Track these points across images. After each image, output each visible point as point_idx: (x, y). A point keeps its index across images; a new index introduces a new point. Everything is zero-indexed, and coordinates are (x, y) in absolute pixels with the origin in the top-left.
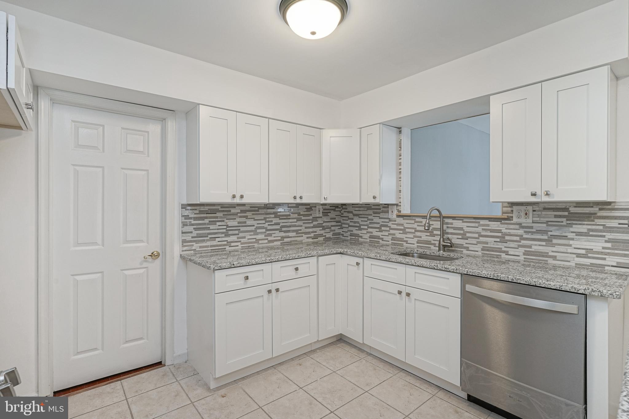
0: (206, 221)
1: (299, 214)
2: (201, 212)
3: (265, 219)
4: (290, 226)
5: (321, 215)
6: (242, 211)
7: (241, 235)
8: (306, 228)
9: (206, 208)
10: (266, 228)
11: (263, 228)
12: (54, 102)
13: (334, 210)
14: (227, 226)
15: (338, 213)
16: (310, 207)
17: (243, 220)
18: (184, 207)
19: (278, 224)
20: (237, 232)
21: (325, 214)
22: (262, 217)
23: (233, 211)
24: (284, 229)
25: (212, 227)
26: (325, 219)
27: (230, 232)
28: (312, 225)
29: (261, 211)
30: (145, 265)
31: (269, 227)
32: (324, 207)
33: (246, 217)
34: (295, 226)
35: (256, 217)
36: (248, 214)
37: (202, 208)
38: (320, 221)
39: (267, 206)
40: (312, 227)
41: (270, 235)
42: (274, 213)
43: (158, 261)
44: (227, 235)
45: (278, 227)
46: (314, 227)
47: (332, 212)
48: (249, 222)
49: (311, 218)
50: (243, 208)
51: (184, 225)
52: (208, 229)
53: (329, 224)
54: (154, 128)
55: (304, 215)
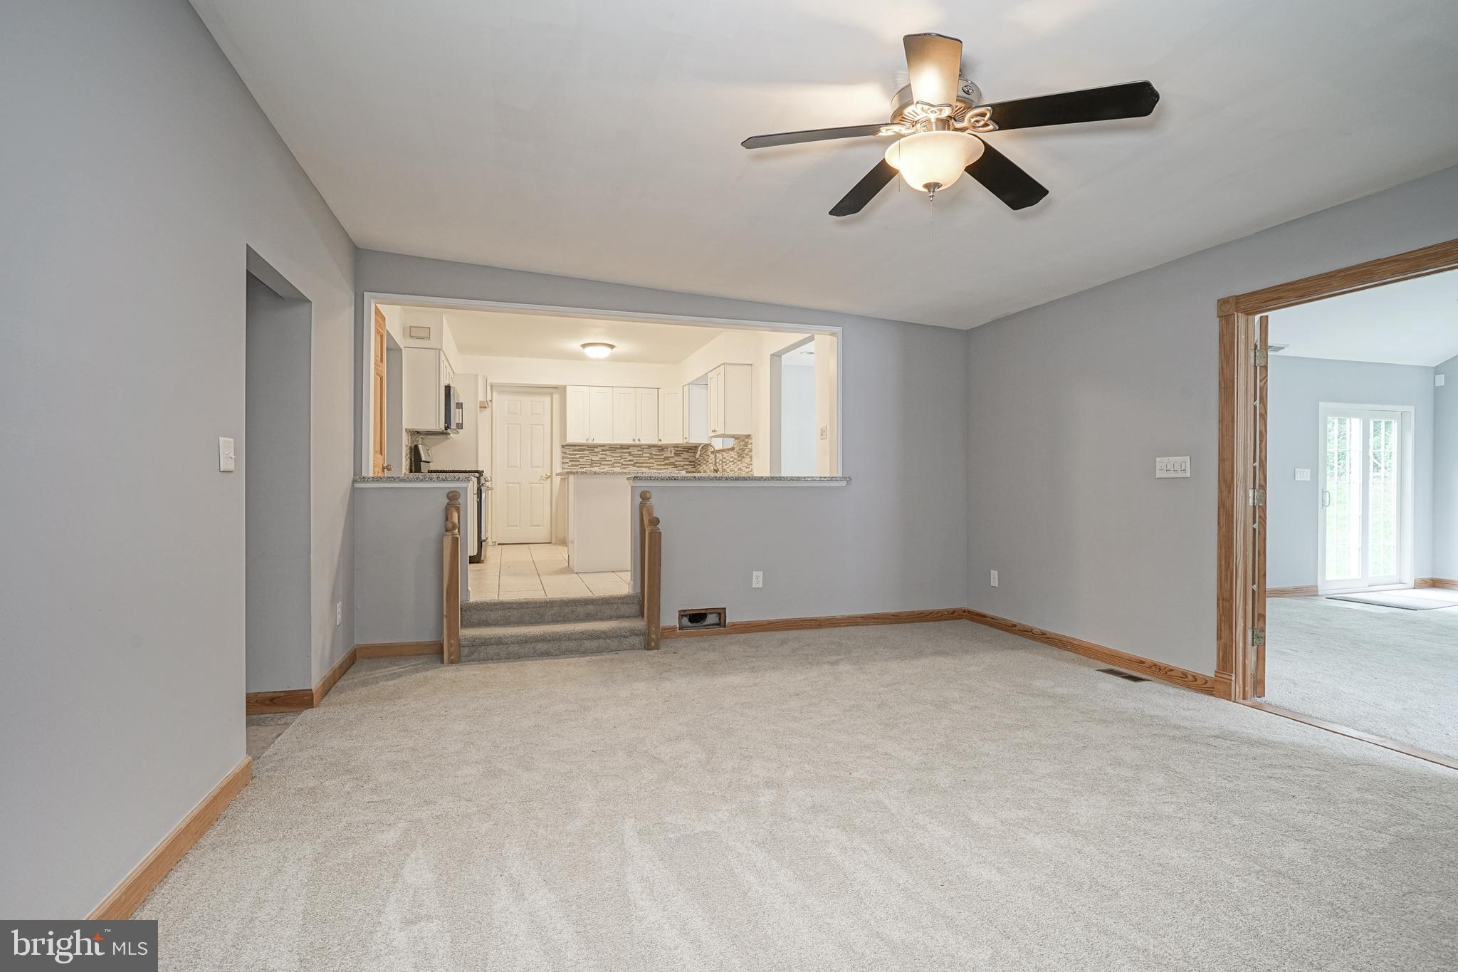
0: (578, 456)
1: (651, 454)
2: (574, 450)
3: (621, 456)
4: (643, 463)
5: (673, 455)
6: (603, 451)
7: (602, 467)
8: (658, 465)
9: (577, 448)
10: (621, 463)
11: (619, 463)
12: (499, 392)
13: (688, 452)
14: (592, 460)
15: (692, 454)
16: (662, 448)
17: (604, 456)
18: (563, 447)
19: (632, 461)
20: (599, 465)
21: (677, 454)
22: (618, 455)
23: (596, 450)
24: (637, 465)
25: (581, 460)
26: (677, 458)
27: (594, 465)
28: (663, 463)
29: (617, 451)
30: (542, 482)
31: (624, 463)
32: (676, 449)
33: (606, 455)
34: (648, 463)
35: (614, 455)
36: (608, 453)
37: (575, 448)
38: (672, 460)
39: (623, 447)
40: (664, 465)
41: (626, 468)
42: (628, 453)
43: (549, 480)
44: (592, 466)
45: (632, 463)
46: (666, 464)
47: (685, 453)
48: (608, 458)
49: (663, 457)
50: (603, 448)
51: (563, 458)
52: (579, 461)
53: (683, 463)
54: (547, 399)
55: (656, 455)
